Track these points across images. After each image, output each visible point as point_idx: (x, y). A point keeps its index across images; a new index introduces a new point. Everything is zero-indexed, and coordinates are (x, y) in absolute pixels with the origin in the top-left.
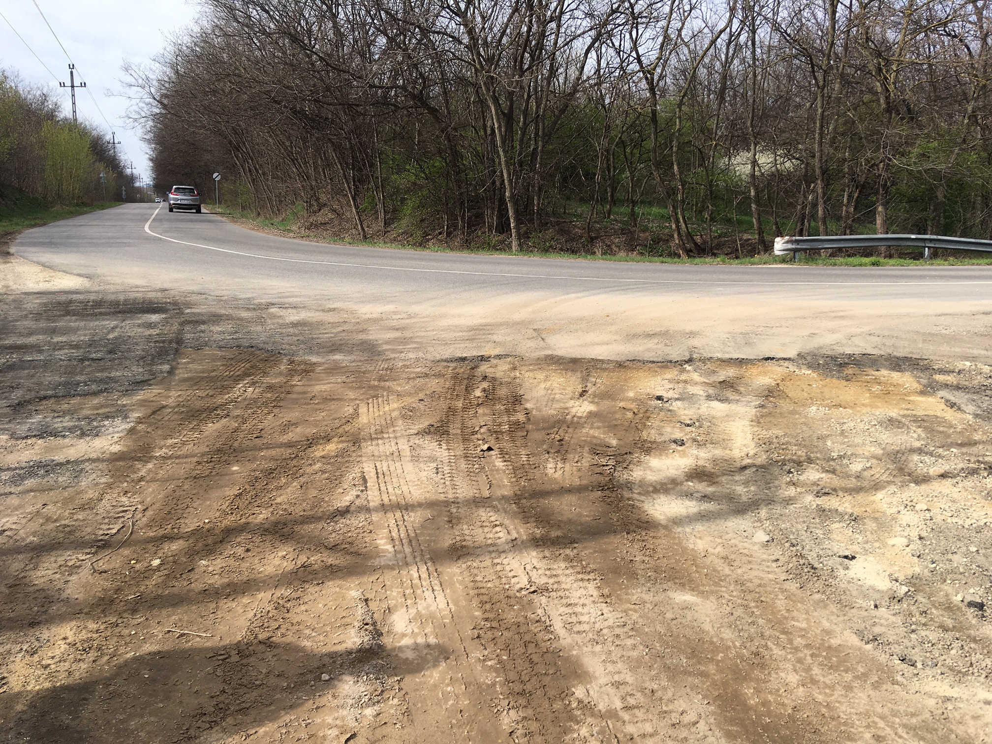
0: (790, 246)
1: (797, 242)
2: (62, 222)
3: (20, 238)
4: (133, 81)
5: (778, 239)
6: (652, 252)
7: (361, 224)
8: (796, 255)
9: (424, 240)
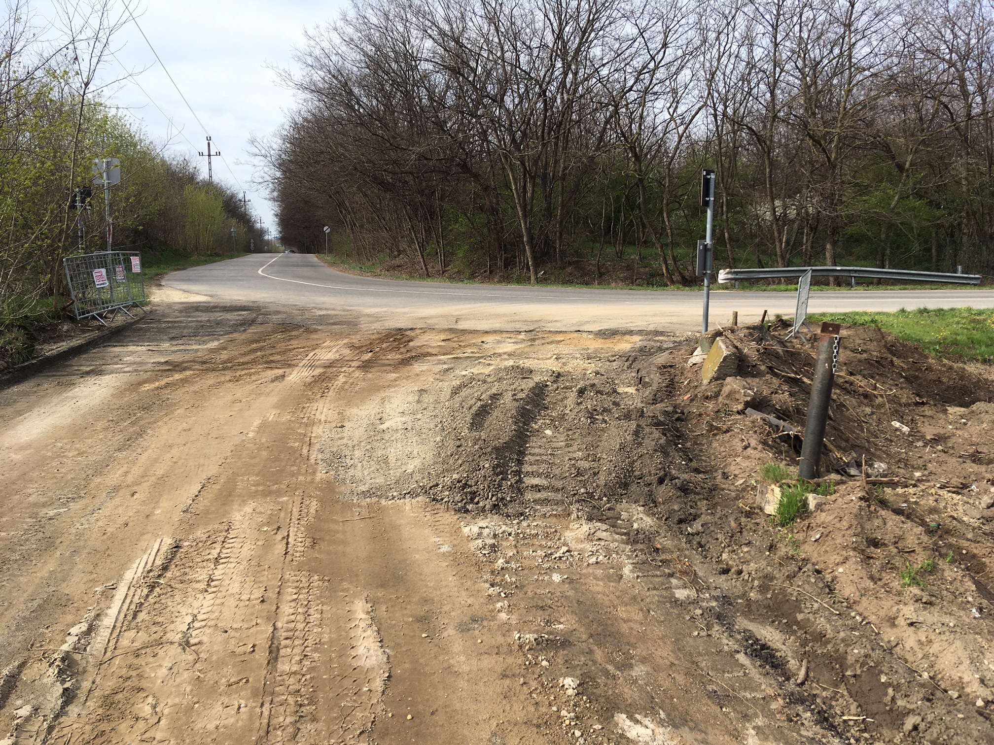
0: (730, 276)
1: (735, 272)
2: (199, 267)
3: (167, 277)
4: (258, 152)
5: (721, 271)
6: (648, 284)
7: (425, 265)
8: (737, 283)
9: (472, 277)
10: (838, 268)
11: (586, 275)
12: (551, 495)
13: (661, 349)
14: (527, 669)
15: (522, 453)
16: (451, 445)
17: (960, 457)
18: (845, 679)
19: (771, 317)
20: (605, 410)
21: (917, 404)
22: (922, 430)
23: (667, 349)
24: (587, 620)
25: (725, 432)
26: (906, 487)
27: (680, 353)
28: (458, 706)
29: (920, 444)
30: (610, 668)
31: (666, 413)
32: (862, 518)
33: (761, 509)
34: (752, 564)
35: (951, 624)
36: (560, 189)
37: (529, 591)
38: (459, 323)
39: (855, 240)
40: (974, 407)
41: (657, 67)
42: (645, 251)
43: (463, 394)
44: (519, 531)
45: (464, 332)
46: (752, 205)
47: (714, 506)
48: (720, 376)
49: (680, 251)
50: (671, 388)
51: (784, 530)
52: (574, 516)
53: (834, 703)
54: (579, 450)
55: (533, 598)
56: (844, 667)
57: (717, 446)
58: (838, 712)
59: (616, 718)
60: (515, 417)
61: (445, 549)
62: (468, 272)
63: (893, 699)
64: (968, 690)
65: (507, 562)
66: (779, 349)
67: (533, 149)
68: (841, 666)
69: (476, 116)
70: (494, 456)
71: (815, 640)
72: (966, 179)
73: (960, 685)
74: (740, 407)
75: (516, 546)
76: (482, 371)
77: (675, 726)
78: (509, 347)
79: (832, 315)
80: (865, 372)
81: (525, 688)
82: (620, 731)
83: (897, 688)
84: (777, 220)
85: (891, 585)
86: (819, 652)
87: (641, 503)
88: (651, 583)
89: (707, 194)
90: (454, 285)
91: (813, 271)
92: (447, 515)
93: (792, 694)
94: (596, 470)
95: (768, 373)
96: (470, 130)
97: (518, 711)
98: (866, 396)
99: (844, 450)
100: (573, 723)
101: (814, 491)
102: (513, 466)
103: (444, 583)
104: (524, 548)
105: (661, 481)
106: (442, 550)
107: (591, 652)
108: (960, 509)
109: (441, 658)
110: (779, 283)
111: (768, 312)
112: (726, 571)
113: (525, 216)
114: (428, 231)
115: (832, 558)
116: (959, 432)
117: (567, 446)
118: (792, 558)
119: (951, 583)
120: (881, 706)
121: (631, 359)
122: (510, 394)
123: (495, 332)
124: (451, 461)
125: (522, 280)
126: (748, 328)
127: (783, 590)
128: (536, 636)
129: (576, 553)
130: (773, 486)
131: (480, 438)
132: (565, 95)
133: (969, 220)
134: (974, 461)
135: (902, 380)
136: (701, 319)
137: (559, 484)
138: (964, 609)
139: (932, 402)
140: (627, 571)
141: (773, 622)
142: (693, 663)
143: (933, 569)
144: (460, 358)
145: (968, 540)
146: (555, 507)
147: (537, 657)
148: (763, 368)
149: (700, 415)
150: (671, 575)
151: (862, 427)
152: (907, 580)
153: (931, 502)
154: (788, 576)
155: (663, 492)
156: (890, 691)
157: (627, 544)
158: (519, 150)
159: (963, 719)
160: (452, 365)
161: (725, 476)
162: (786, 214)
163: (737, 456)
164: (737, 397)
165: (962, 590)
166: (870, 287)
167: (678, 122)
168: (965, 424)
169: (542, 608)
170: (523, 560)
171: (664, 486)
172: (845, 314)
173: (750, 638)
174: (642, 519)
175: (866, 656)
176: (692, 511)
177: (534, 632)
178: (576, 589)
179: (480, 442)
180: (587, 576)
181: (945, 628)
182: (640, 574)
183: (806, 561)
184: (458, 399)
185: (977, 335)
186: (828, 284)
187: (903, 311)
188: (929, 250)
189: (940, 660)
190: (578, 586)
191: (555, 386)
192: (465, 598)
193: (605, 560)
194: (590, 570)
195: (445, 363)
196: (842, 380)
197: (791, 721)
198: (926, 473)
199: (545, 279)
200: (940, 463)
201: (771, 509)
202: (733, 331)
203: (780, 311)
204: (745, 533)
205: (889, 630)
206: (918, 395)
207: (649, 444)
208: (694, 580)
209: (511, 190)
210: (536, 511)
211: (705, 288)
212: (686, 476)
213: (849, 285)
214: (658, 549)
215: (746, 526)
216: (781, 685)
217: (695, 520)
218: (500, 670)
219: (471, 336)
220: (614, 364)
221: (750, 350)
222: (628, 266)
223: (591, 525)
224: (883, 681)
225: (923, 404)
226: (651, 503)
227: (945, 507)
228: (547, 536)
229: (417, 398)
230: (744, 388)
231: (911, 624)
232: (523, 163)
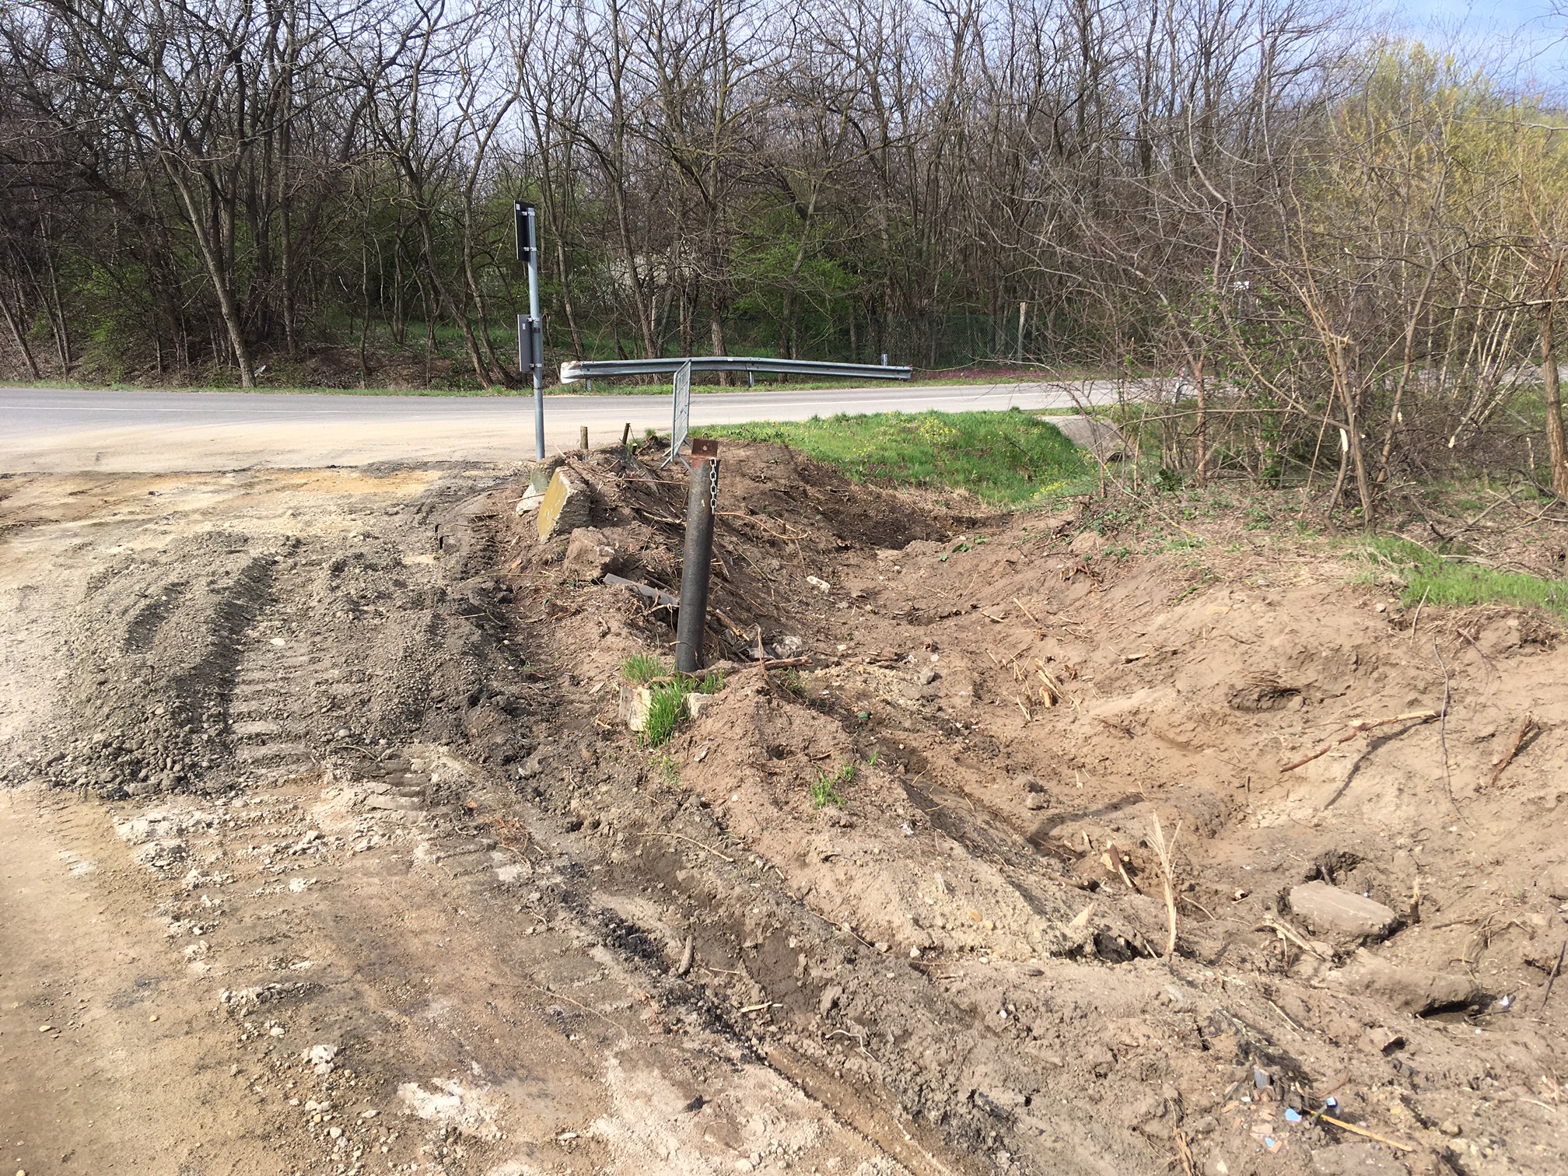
0: (578, 372)
1: (585, 366)
5: (564, 365)
6: (451, 385)
7: (31, 358)
8: (589, 383)
9: (128, 377)
10: (730, 359)
11: (343, 371)
12: (286, 748)
13: (473, 491)
14: (245, 1047)
15: (228, 683)
16: (86, 683)
17: (894, 618)
18: (743, 954)
19: (638, 433)
20: (381, 596)
21: (839, 549)
22: (847, 585)
23: (483, 490)
24: (352, 946)
25: (574, 614)
26: (828, 666)
27: (504, 495)
28: (114, 1136)
29: (844, 604)
30: (391, 1014)
31: (483, 592)
32: (760, 720)
33: (626, 725)
34: (613, 810)
35: (876, 851)
36: (282, 224)
37: (247, 916)
38: (104, 461)
39: (749, 317)
40: (909, 548)
41: (432, 30)
42: (440, 333)
43: (111, 588)
44: (228, 817)
45: (113, 476)
46: (602, 261)
47: (559, 729)
48: (563, 529)
49: (499, 333)
50: (491, 552)
51: (658, 752)
52: (328, 777)
53: (729, 992)
54: (334, 666)
55: (254, 927)
56: (740, 937)
57: (564, 636)
58: (735, 1004)
59: (400, 1093)
60: (213, 621)
61: (82, 868)
62: (119, 369)
63: (806, 969)
64: (899, 937)
65: (205, 874)
66: (652, 482)
67: (224, 152)
68: (737, 937)
69: (109, 88)
70: (173, 693)
71: (702, 905)
72: (886, 231)
73: (890, 932)
74: (596, 573)
75: (221, 844)
76: (152, 545)
77: (496, 1081)
78: (203, 499)
79: (724, 427)
80: (771, 509)
81: (240, 1078)
82: (408, 1112)
83: (809, 952)
84: (640, 286)
85: (800, 809)
86: (708, 921)
87: (444, 741)
88: (460, 864)
89: (524, 240)
90: (92, 392)
91: (693, 363)
92: (85, 808)
93: (671, 991)
94: (366, 697)
95: (634, 518)
96: (101, 112)
97: (228, 1121)
98: (773, 543)
99: (745, 624)
100: (326, 1119)
101: (697, 689)
102: (212, 707)
103: (82, 930)
104: (236, 845)
105: (474, 701)
106: (75, 872)
107: (358, 995)
108: (894, 687)
109: (78, 1062)
110: (651, 382)
111: (632, 426)
112: (576, 827)
113: (220, 268)
114: (31, 295)
115: (723, 783)
116: (892, 584)
117: (313, 661)
118: (669, 790)
119: (876, 794)
120: (791, 982)
121: (425, 510)
122: (204, 581)
123: (176, 474)
124: (88, 711)
125: (225, 381)
126: (603, 452)
127: (657, 840)
128: (259, 990)
129: (332, 839)
130: (640, 688)
131: (144, 665)
132: (276, 62)
133: (893, 290)
134: (911, 622)
135: (818, 517)
136: (534, 441)
137: (300, 728)
138: (892, 827)
139: (857, 546)
140: (420, 853)
141: (644, 890)
142: (525, 977)
143: (853, 778)
144: (107, 524)
145: (906, 730)
146: (294, 767)
147: (263, 1023)
148: (627, 511)
149: (537, 591)
150: (492, 847)
151: (769, 588)
152: (821, 799)
153: (860, 685)
154: (663, 819)
155: (477, 718)
156: (802, 958)
157: (421, 809)
158: (200, 153)
159: (894, 979)
160: (91, 538)
161: (575, 681)
162: (652, 278)
163: (591, 648)
164: (591, 558)
165: (890, 801)
166: (774, 385)
167: (477, 121)
168: (899, 572)
169: (271, 940)
170: (235, 866)
171: (478, 708)
172: (741, 426)
173: (611, 920)
174: (445, 765)
175: (769, 916)
176: (525, 742)
177: (255, 984)
178: (332, 900)
179: (144, 671)
180: (351, 873)
181: (868, 857)
182: (442, 854)
183: (688, 792)
184: (100, 598)
185: (908, 450)
186: (718, 383)
187: (816, 419)
188: (847, 332)
189: (864, 902)
190: (336, 891)
191: (290, 561)
192: (123, 949)
193: (384, 842)
194: (357, 862)
195: (76, 535)
196: (741, 522)
197: (670, 1031)
198: (852, 644)
199: (270, 380)
200: (870, 629)
201: (638, 723)
202: (580, 457)
203: (652, 425)
204: (603, 764)
205: (798, 872)
206: (840, 537)
207: (453, 644)
208: (527, 847)
209: (190, 222)
210: (258, 778)
211: (536, 392)
212: (514, 689)
213: (746, 383)
214: (471, 810)
215: (604, 753)
216: (655, 982)
217: (529, 754)
218: (193, 1061)
219: (127, 483)
220: (396, 518)
221: (608, 485)
222: (415, 357)
223: (358, 788)
224: (792, 945)
225: (847, 548)
226: (459, 738)
227: (877, 690)
228: (280, 817)
229: (16, 602)
230: (600, 543)
231: (826, 859)
232: (209, 177)
